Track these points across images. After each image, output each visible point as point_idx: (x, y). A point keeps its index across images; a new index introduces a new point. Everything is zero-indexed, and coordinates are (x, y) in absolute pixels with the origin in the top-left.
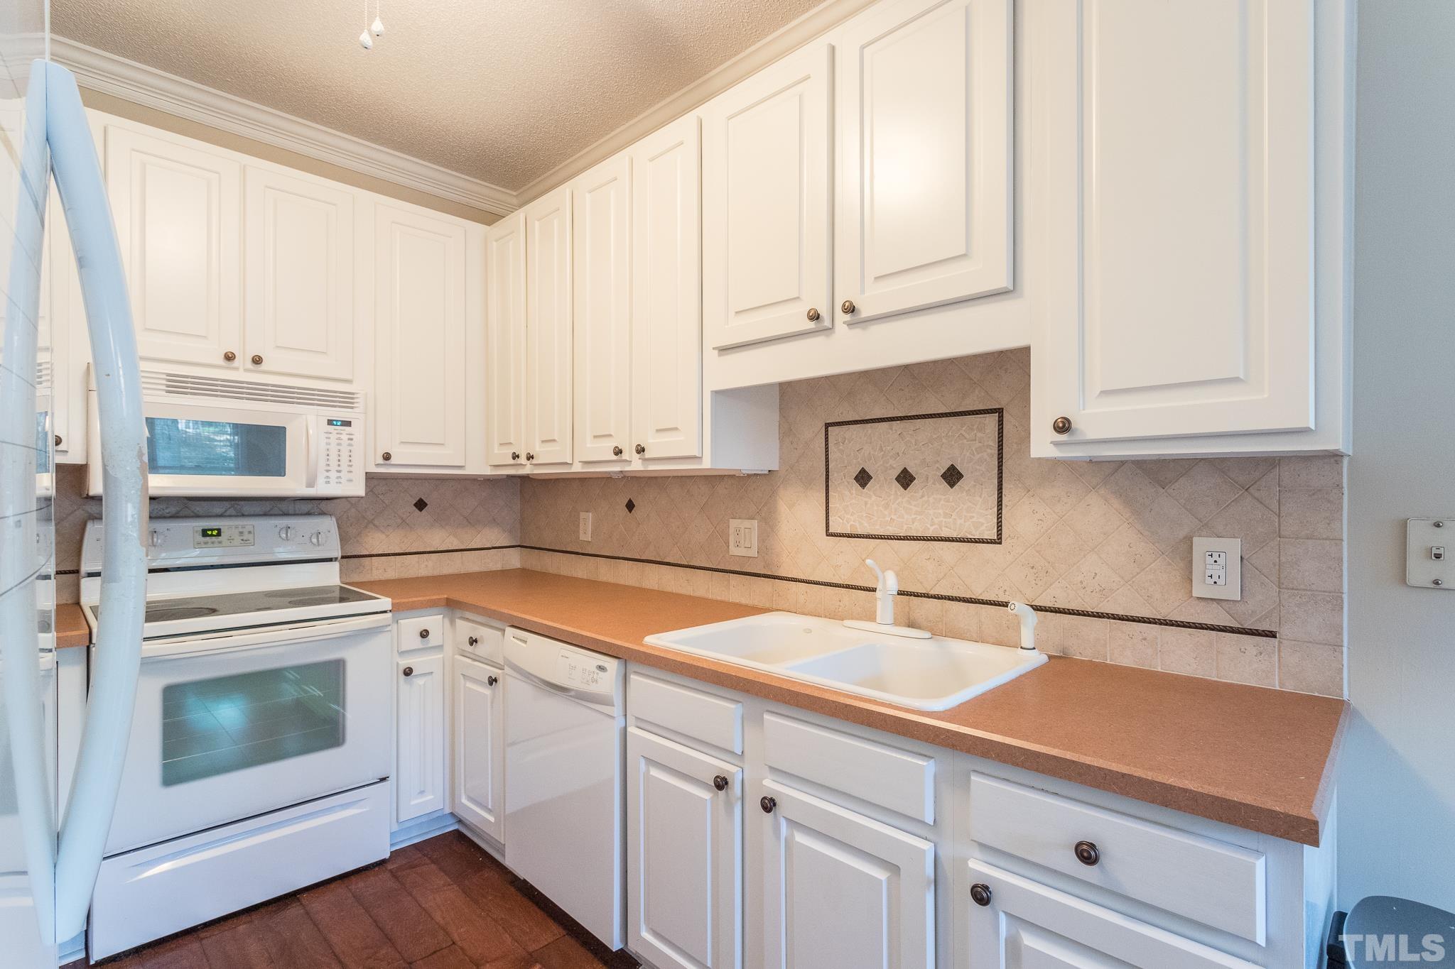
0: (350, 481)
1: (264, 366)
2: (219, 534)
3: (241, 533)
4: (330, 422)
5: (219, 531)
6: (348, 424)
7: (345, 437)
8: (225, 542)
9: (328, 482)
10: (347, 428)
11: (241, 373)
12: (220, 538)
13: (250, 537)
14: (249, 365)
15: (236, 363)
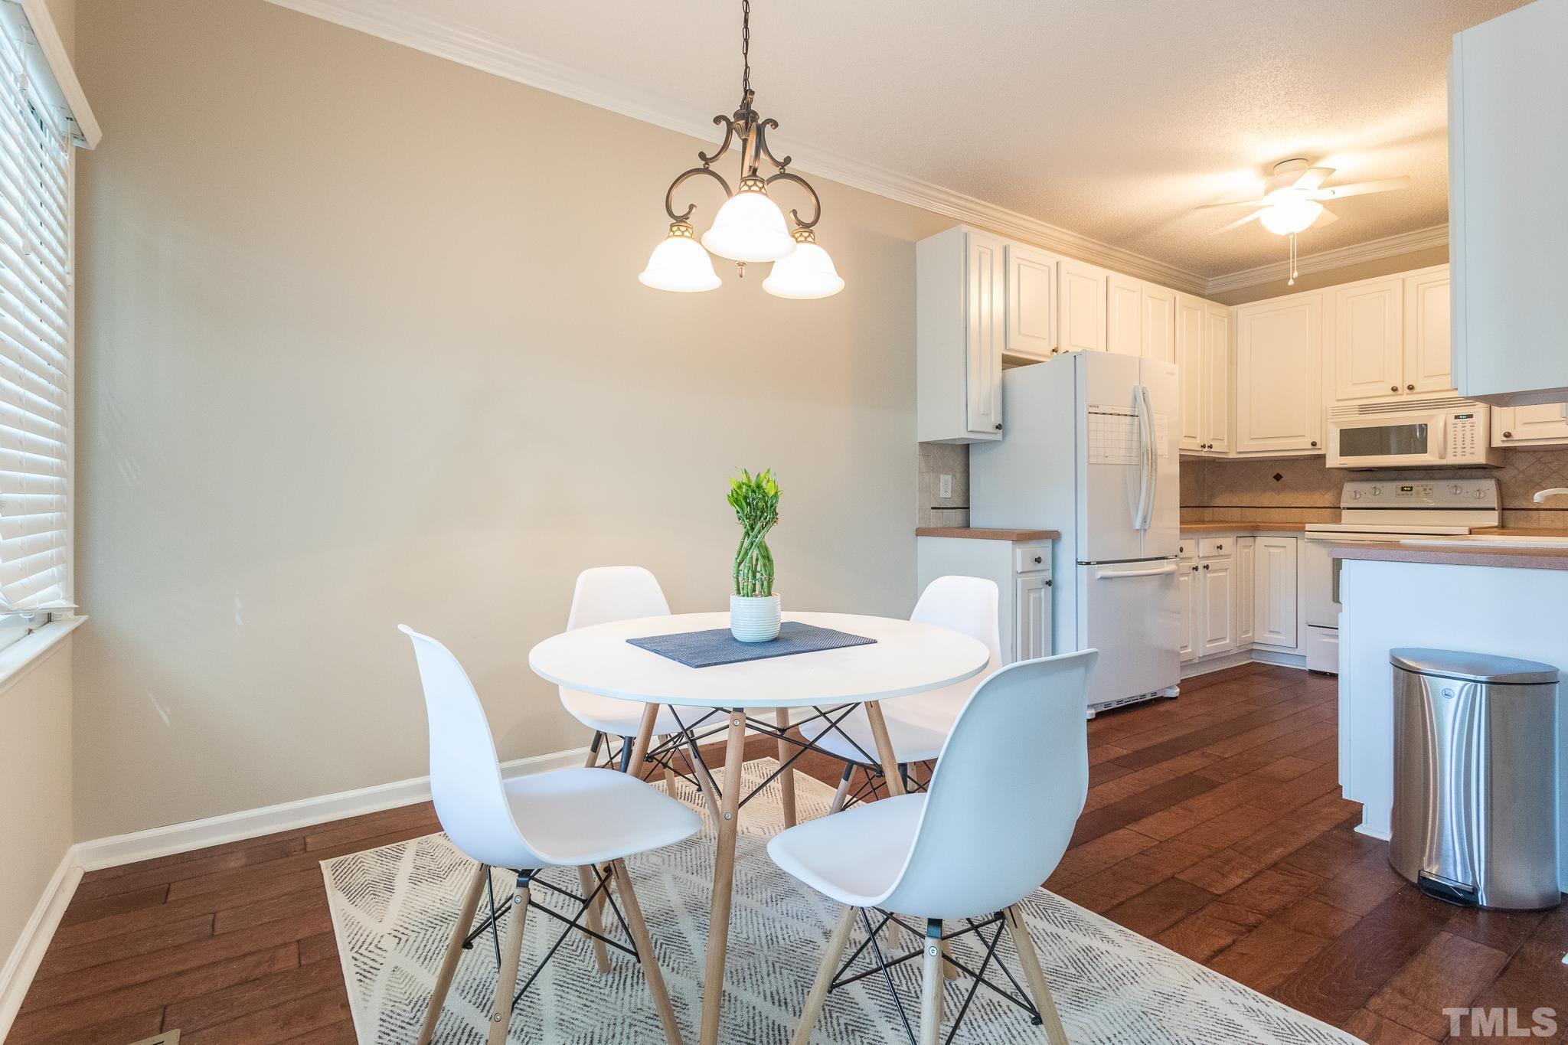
0: (1473, 453)
1: (1416, 391)
2: (1411, 490)
3: (1425, 490)
4: (1457, 417)
5: (1412, 488)
6: (1471, 416)
7: (1468, 425)
8: (1414, 495)
9: (1456, 456)
10: (1470, 420)
11: (1405, 397)
12: (1412, 492)
13: (1430, 492)
14: (1408, 391)
15: (1400, 392)
